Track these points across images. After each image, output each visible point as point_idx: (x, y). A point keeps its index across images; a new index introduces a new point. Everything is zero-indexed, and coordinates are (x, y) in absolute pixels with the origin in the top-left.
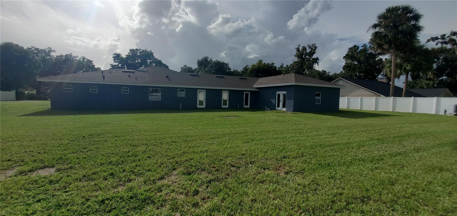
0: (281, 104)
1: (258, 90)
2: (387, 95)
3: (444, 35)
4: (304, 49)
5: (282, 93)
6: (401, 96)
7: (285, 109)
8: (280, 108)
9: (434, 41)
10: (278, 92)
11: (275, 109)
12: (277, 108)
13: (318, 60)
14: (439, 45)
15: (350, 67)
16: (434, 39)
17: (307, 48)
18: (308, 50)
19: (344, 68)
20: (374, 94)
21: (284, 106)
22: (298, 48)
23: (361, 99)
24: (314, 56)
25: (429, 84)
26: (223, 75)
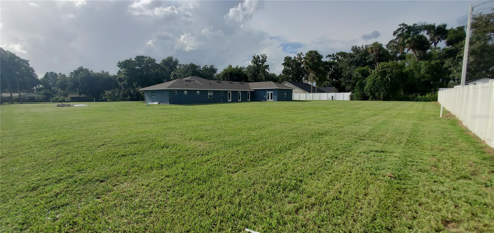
0: (270, 98)
1: (254, 91)
2: (309, 92)
3: (334, 54)
4: (258, 57)
5: (270, 92)
6: (315, 92)
7: (272, 100)
8: (269, 100)
9: (329, 57)
10: (267, 92)
11: (266, 101)
12: (267, 100)
13: (269, 66)
14: (332, 60)
15: (287, 71)
16: (329, 56)
17: (260, 57)
18: (261, 59)
19: (283, 72)
20: (303, 91)
21: (271, 99)
22: (254, 57)
23: (299, 94)
24: (266, 64)
25: (328, 83)
26: (232, 81)
